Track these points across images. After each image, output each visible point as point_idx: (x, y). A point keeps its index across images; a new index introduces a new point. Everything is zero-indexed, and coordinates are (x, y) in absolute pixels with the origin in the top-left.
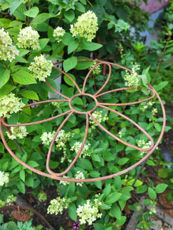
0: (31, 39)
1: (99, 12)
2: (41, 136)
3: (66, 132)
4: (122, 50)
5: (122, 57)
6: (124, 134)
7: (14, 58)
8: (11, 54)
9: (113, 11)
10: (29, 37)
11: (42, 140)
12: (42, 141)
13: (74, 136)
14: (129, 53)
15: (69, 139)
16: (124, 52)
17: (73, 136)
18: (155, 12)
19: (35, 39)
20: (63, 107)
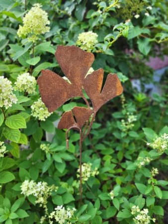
0: (26, 84)
1: (101, 65)
2: (21, 185)
3: (49, 185)
4: (124, 100)
5: (123, 106)
6: (117, 194)
7: (11, 106)
8: (8, 102)
9: (116, 64)
10: (24, 82)
11: (22, 189)
12: (21, 191)
13: (58, 190)
14: (131, 104)
15: (50, 194)
16: (125, 102)
17: (56, 191)
18: (160, 68)
19: (31, 84)
20: (53, 152)
